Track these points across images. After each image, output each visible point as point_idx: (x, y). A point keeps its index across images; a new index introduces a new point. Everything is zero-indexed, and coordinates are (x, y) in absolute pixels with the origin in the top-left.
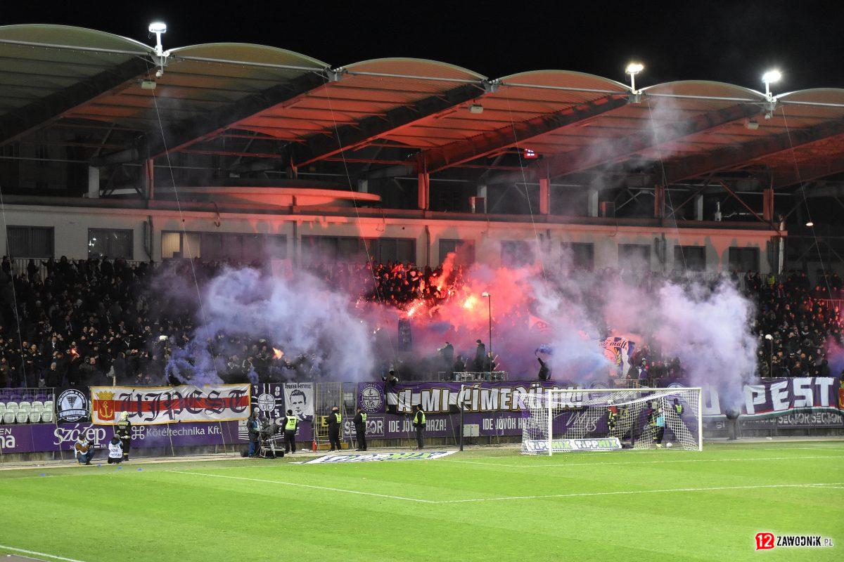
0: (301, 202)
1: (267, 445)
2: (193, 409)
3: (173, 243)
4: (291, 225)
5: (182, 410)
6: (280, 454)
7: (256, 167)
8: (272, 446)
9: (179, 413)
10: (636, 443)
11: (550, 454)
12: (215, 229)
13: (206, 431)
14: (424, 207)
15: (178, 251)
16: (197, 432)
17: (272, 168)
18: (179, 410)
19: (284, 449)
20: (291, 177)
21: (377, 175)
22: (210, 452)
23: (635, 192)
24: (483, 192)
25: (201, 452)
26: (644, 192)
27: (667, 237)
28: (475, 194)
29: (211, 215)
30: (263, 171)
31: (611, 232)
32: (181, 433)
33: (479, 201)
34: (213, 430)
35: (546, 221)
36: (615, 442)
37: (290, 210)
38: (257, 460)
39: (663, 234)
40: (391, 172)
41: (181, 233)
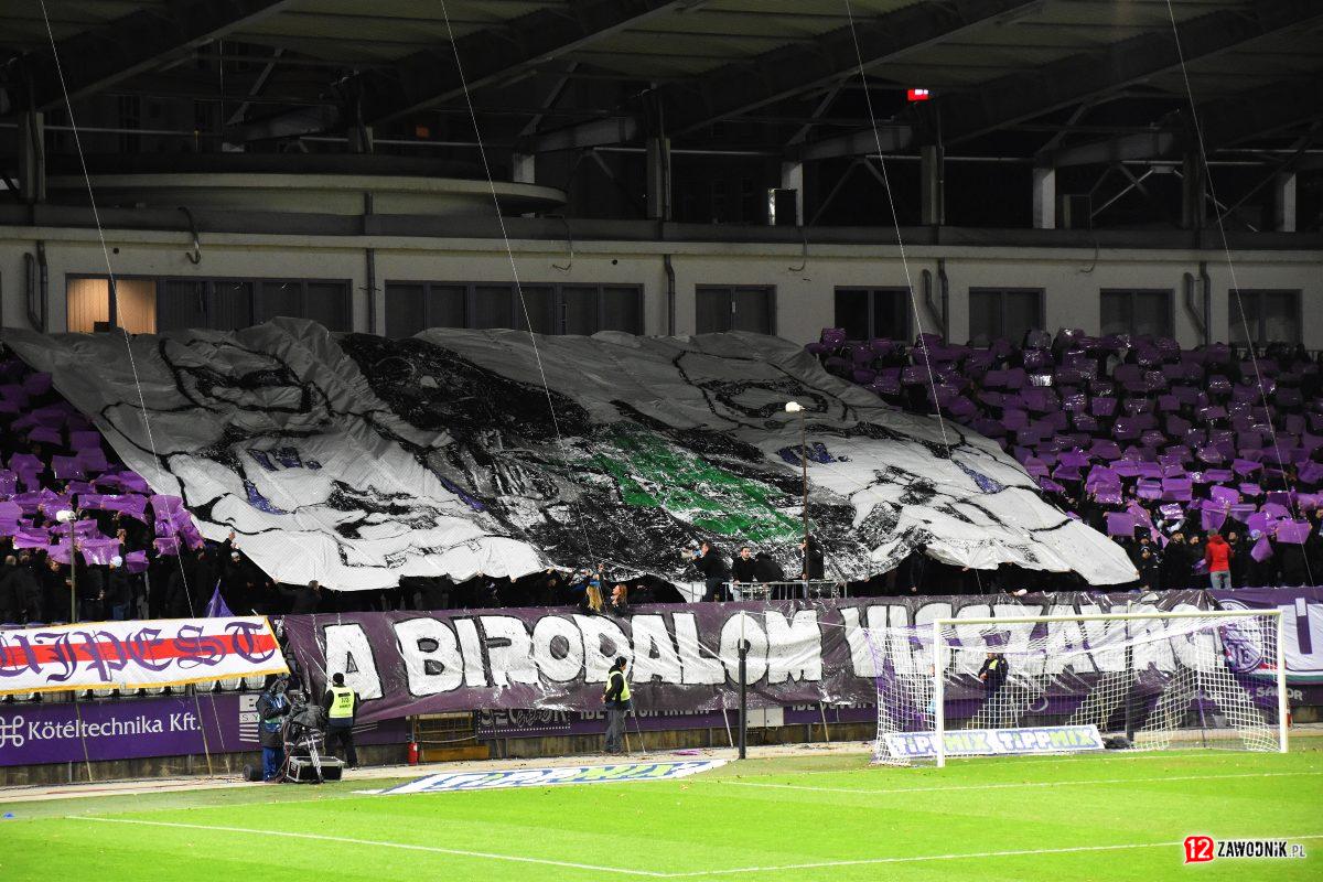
0: (382, 206)
1: (303, 753)
2: (150, 662)
3: (92, 302)
4: (360, 259)
5: (124, 663)
6: (333, 774)
7: (281, 128)
8: (315, 755)
9: (119, 668)
10: (1138, 735)
11: (941, 764)
12: (188, 270)
13: (166, 725)
14: (659, 214)
15: (105, 318)
16: (145, 727)
17: (317, 130)
18: (118, 662)
19: (339, 762)
20: (360, 149)
21: (556, 143)
22: (173, 772)
23: (1138, 170)
24: (795, 178)
25: (155, 773)
26: (1160, 170)
27: (1212, 271)
28: (777, 183)
29: (183, 237)
30: (295, 137)
31: (1084, 262)
32: (108, 729)
33: (785, 200)
34: (181, 722)
35: (935, 242)
36: (1090, 735)
37: (359, 226)
38: (283, 787)
39: (1203, 264)
40: (586, 137)
41: (112, 280)
